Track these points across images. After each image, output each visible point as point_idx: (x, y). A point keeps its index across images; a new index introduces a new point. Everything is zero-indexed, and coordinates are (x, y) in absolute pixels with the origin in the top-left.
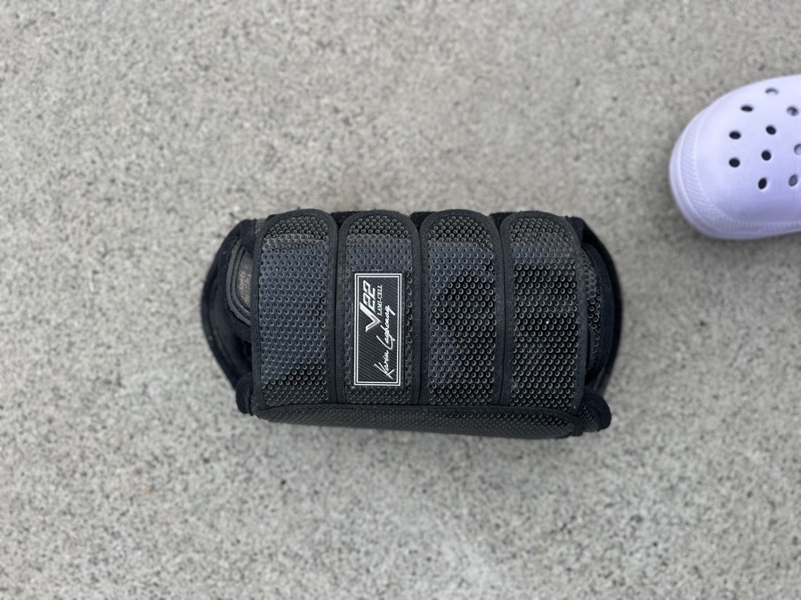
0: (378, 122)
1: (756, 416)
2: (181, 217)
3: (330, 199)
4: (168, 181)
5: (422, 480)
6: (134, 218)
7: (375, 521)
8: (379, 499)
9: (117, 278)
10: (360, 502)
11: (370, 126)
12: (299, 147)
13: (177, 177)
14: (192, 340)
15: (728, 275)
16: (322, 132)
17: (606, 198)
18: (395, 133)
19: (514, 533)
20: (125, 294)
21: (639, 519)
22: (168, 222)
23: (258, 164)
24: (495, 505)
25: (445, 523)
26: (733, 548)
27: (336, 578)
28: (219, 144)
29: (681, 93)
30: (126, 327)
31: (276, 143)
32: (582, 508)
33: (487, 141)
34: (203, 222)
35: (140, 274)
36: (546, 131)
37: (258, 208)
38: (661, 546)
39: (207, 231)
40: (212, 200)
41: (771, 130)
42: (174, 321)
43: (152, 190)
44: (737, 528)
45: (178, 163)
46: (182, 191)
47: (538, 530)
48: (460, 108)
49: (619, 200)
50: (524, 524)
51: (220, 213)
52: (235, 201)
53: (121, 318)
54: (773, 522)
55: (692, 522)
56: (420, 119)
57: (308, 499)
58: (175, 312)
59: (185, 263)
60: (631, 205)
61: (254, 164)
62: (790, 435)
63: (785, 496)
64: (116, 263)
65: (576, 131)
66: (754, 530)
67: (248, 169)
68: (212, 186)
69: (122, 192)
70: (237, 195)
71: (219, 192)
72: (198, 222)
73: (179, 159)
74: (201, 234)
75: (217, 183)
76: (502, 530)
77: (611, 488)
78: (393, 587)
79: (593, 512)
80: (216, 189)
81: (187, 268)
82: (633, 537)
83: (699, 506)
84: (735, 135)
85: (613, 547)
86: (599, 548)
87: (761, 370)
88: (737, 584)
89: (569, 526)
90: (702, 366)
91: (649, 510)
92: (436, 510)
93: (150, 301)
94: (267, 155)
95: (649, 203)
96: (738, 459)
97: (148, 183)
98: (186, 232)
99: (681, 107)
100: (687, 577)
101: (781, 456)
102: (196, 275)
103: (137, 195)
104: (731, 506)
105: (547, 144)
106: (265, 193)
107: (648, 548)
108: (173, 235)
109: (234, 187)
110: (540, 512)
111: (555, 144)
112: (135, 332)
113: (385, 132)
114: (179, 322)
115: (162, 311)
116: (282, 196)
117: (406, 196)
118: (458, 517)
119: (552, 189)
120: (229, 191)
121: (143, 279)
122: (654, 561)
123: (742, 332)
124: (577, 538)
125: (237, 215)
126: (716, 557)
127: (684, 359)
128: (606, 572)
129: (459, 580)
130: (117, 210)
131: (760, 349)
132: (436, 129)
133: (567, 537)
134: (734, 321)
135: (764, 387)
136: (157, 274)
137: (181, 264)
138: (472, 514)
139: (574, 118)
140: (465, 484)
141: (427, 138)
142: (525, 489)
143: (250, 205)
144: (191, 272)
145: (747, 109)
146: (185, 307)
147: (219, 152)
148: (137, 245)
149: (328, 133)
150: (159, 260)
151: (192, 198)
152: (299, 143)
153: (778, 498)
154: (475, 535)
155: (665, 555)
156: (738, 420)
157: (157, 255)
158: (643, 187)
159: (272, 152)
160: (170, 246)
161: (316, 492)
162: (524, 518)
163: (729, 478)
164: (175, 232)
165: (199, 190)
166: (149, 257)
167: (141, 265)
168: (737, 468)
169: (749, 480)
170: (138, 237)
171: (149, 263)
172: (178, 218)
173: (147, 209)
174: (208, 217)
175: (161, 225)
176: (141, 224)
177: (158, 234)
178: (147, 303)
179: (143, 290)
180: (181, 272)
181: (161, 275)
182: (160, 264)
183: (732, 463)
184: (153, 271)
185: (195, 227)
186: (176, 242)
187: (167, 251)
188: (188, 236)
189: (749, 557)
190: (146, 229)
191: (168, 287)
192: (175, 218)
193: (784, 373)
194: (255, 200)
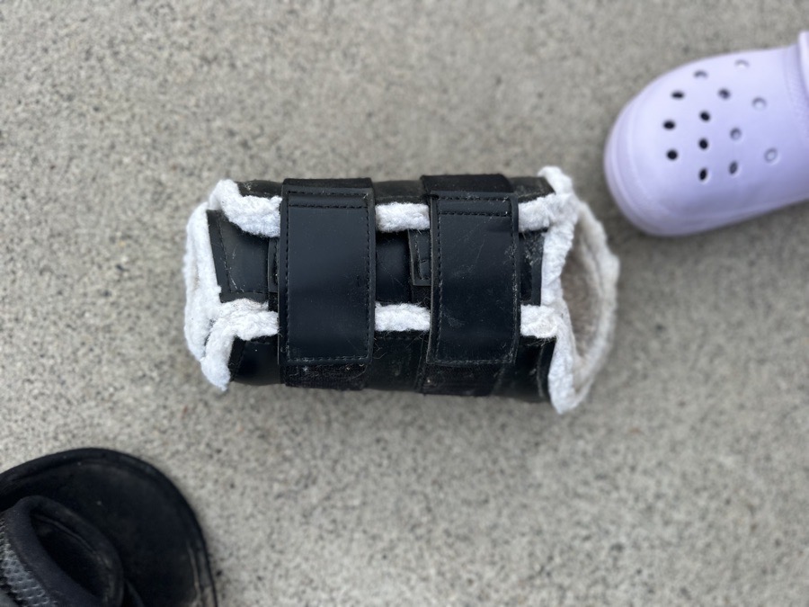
0: (283, 142)
1: (723, 418)
2: (58, 277)
4: (37, 236)
5: (380, 545)
7: (332, 600)
8: (335, 574)
10: (311, 581)
11: (274, 148)
12: (192, 179)
13: (47, 230)
14: (88, 422)
15: (679, 273)
16: (218, 159)
18: (304, 153)
19: (489, 585)
21: (619, 548)
22: (43, 285)
23: (145, 205)
24: (464, 559)
25: (412, 589)
26: (718, 562)
28: (95, 186)
29: (608, 84)
31: (164, 177)
32: (559, 546)
33: (408, 153)
34: (86, 279)
35: (15, 350)
36: (471, 138)
37: (150, 255)
38: (646, 572)
39: (91, 289)
40: (94, 253)
41: (705, 117)
42: (63, 401)
43: (18, 249)
44: (718, 539)
45: (47, 214)
46: (56, 246)
47: (514, 578)
48: (374, 120)
50: (498, 574)
51: (105, 268)
52: (122, 251)
54: (754, 527)
55: (674, 540)
56: (330, 134)
57: (251, 587)
58: (63, 392)
59: (69, 331)
61: (140, 204)
62: (759, 433)
63: (762, 499)
65: (502, 134)
66: (737, 539)
67: (134, 212)
68: (92, 236)
70: (123, 244)
71: (101, 243)
72: (79, 281)
73: (46, 208)
74: (85, 295)
75: (97, 231)
76: (476, 585)
77: (586, 519)
79: (571, 548)
80: (98, 239)
81: (72, 337)
82: (616, 568)
83: (678, 523)
84: (669, 125)
85: (595, 583)
86: (581, 587)
87: (723, 369)
88: (727, 599)
89: (548, 568)
90: (664, 373)
91: (628, 535)
92: (399, 575)
93: (29, 381)
94: (155, 193)
96: (712, 467)
97: (12, 240)
98: (66, 294)
99: (609, 98)
100: (676, 601)
101: (753, 456)
102: (83, 344)
104: (710, 517)
105: (474, 152)
106: (156, 237)
107: (632, 577)
108: (50, 299)
109: (119, 234)
110: (515, 557)
111: (483, 151)
113: (292, 153)
114: (69, 402)
115: (48, 392)
118: (425, 579)
120: (113, 240)
121: (18, 357)
122: (640, 590)
123: (700, 331)
124: (557, 579)
125: (125, 267)
126: (703, 574)
127: (645, 368)
131: (720, 347)
132: (350, 145)
133: (546, 580)
134: (691, 320)
135: (728, 386)
136: (35, 349)
137: (64, 333)
138: (441, 573)
139: (498, 121)
140: (428, 542)
141: (341, 156)
142: (495, 534)
143: (140, 254)
144: (77, 341)
145: (678, 95)
146: (74, 385)
147: (95, 195)
148: (6, 317)
149: (224, 160)
150: (35, 331)
151: (68, 252)
152: (191, 174)
153: (756, 501)
154: (447, 596)
155: (651, 582)
156: (707, 426)
157: (32, 325)
159: (160, 189)
160: (48, 313)
161: (260, 578)
162: (498, 566)
163: (705, 488)
164: (52, 296)
165: (76, 243)
166: (22, 329)
167: (14, 340)
168: (712, 475)
169: (726, 486)
170: (7, 307)
171: (23, 336)
172: (54, 278)
173: (14, 272)
174: (91, 273)
175: (34, 289)
176: (8, 292)
177: (31, 300)
178: (27, 384)
179: (21, 370)
180: (64, 343)
181: (40, 350)
182: (38, 335)
183: (706, 471)
184: (30, 345)
185: (76, 287)
186: (54, 308)
187: (45, 319)
188: (70, 298)
189: (735, 568)
190: (16, 296)
191: (51, 362)
192: (50, 279)
193: (746, 369)
194: (145, 247)
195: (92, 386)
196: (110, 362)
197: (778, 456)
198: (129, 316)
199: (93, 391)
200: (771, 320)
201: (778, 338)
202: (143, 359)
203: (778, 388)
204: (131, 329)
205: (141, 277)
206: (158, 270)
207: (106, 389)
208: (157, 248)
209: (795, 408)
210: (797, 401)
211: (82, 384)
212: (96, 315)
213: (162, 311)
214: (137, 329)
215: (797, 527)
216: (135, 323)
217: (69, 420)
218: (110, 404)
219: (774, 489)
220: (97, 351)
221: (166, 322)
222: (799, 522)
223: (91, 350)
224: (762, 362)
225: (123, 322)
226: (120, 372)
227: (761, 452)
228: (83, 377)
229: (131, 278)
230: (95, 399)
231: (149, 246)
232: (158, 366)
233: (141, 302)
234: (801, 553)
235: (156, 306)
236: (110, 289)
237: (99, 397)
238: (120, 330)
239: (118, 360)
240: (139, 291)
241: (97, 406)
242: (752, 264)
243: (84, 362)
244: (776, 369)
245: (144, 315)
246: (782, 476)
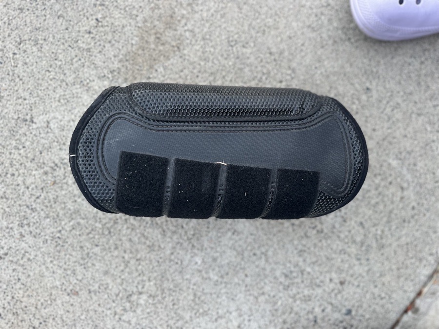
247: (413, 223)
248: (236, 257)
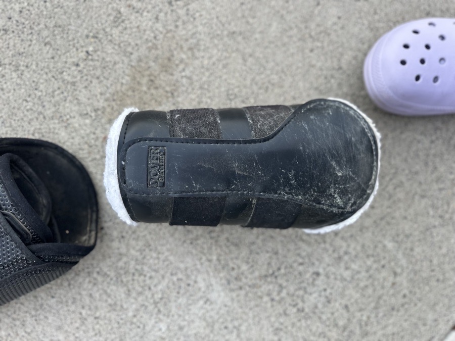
0: (190, 7)
1: (394, 221)
2: (54, 49)
3: (153, 51)
4: (47, 24)
5: (191, 236)
6: (21, 45)
7: (158, 258)
8: (163, 245)
9: (6, 83)
10: (150, 246)
11: (185, 8)
12: (137, 15)
13: (54, 22)
14: (52, 130)
15: (390, 135)
16: (154, 7)
17: (326, 78)
18: (201, 16)
19: (243, 274)
20: (10, 94)
21: (318, 274)
22: (45, 51)
23: (109, 22)
24: (233, 256)
25: (202, 264)
26: (369, 297)
27: (129, 291)
28: (84, 5)
29: (379, 21)
30: (9, 116)
31: (122, 10)
32: (285, 263)
33: (258, 30)
34: (68, 54)
35: (22, 82)
36: (295, 31)
37: (105, 50)
38: (329, 291)
39: (70, 60)
40: (76, 41)
41: (428, 47)
42: (42, 116)
43: (36, 29)
44: (373, 285)
45: (55, 13)
46: (56, 32)
47: (257, 274)
48: (244, 7)
49: (333, 81)
50: (249, 269)
51: (80, 51)
52: (91, 44)
53: (6, 110)
54: (394, 284)
55: (349, 279)
56: (218, 9)
57: (117, 240)
58: (43, 111)
59: (53, 79)
60: (340, 85)
61: (106, 21)
62: (411, 235)
63: (403, 270)
64: (6, 73)
65: (313, 33)
66: (383, 287)
67: (102, 24)
68: (77, 32)
69: (15, 27)
70: (92, 40)
71: (81, 37)
72: (64, 54)
73: (56, 10)
74: (66, 62)
75: (80, 30)
76: (236, 271)
77: (304, 254)
78: (164, 300)
79: (291, 267)
80: (79, 34)
81: (54, 83)
82: (313, 284)
83: (353, 270)
84: (406, 46)
85: (300, 289)
86: (292, 289)
87: (400, 195)
88: (369, 318)
89: (276, 274)
91: (324, 269)
92: (197, 255)
93: (27, 101)
94: (116, 17)
95: (351, 86)
96: (380, 245)
97: (34, 23)
98: (56, 59)
99: (377, 29)
100: (340, 311)
101: (404, 246)
102: (59, 88)
103: (25, 30)
104: (372, 272)
105: (295, 39)
106: (111, 41)
107: (320, 292)
108: (47, 60)
109: (91, 34)
110: (260, 263)
111: (300, 40)
112: (15, 120)
113: (194, 14)
114: (44, 118)
115: (35, 109)
116: (122, 45)
117: (203, 57)
118: (210, 261)
119: (294, 67)
120: (87, 36)
121: (23, 87)
122: (323, 299)
123: (393, 171)
124: (280, 281)
125: (90, 53)
126: (359, 301)
128: (294, 303)
129: (205, 299)
130: (10, 38)
131: (402, 183)
132: (227, 17)
133: (274, 280)
134: (390, 163)
135: (401, 205)
136: (33, 85)
137: (50, 80)
138: (219, 260)
139: (313, 26)
140: (216, 241)
141: (221, 22)
142: (253, 247)
143: (100, 48)
144: (56, 86)
145: (416, 32)
146: (49, 109)
147: (84, 10)
148: (22, 63)
149: (157, 9)
150: (35, 75)
151: (62, 37)
152: (137, 12)
153: (399, 270)
154: (219, 272)
155: (330, 297)
156: (383, 223)
157: (34, 71)
158: (348, 75)
159: (119, 16)
160: (44, 67)
161: (123, 237)
162: (250, 265)
163: (373, 256)
164: (48, 59)
165: (67, 33)
166: (29, 72)
167: (23, 77)
168: (378, 250)
169: (384, 258)
170: (23, 58)
171: (29, 76)
172: (51, 49)
173: (31, 41)
174: (71, 51)
175: (40, 52)
176: (26, 50)
177: (37, 58)
178: (24, 102)
179: (23, 94)
180: (49, 85)
181: (36, 86)
182: (36, 78)
183: (376, 247)
184: (31, 81)
185: (62, 57)
186: (48, 65)
187: (42, 70)
188: (57, 62)
189: (378, 303)
190: (29, 54)
191: (40, 94)
192: (49, 49)
193: (413, 198)
194: (104, 45)
195: (59, 112)
196: (71, 102)
197: (418, 250)
198: (87, 80)
199: (58, 115)
200: (434, 176)
201: (435, 186)
202: (89, 105)
203: (428, 213)
204: (86, 87)
205: (98, 60)
206: (108, 59)
207: (65, 116)
208: (110, 47)
209: (435, 227)
210: (437, 223)
211: (53, 109)
212: (69, 75)
213: (105, 82)
214: (89, 88)
215: (418, 291)
216: (89, 85)
217: (42, 127)
218: (66, 124)
219: (411, 267)
220: (65, 94)
221: (105, 88)
222: (419, 288)
223: (62, 93)
224: (423, 197)
225: (82, 82)
226: (76, 108)
227: (409, 245)
228: (55, 106)
229: (92, 60)
230: (59, 119)
231: (106, 45)
232: (96, 110)
233: (94, 74)
234: (416, 305)
235: (102, 78)
236: (80, 63)
237: (61, 119)
238: (80, 86)
239: (75, 102)
240: (95, 68)
241: (59, 123)
242: (432, 142)
243: (57, 98)
244: (430, 203)
245: (95, 81)
246: (417, 261)
247: (402, 312)
248: (205, 328)
